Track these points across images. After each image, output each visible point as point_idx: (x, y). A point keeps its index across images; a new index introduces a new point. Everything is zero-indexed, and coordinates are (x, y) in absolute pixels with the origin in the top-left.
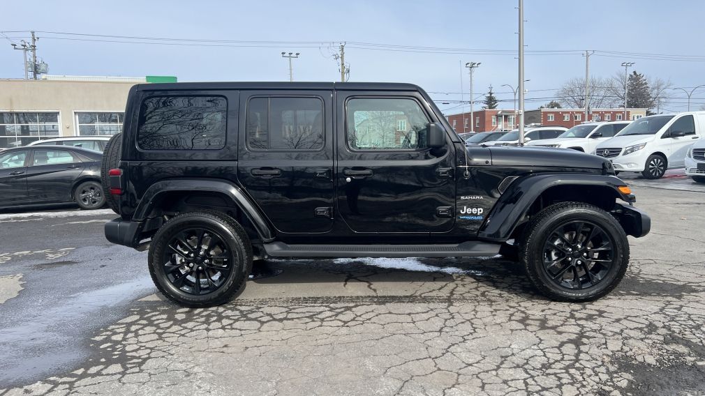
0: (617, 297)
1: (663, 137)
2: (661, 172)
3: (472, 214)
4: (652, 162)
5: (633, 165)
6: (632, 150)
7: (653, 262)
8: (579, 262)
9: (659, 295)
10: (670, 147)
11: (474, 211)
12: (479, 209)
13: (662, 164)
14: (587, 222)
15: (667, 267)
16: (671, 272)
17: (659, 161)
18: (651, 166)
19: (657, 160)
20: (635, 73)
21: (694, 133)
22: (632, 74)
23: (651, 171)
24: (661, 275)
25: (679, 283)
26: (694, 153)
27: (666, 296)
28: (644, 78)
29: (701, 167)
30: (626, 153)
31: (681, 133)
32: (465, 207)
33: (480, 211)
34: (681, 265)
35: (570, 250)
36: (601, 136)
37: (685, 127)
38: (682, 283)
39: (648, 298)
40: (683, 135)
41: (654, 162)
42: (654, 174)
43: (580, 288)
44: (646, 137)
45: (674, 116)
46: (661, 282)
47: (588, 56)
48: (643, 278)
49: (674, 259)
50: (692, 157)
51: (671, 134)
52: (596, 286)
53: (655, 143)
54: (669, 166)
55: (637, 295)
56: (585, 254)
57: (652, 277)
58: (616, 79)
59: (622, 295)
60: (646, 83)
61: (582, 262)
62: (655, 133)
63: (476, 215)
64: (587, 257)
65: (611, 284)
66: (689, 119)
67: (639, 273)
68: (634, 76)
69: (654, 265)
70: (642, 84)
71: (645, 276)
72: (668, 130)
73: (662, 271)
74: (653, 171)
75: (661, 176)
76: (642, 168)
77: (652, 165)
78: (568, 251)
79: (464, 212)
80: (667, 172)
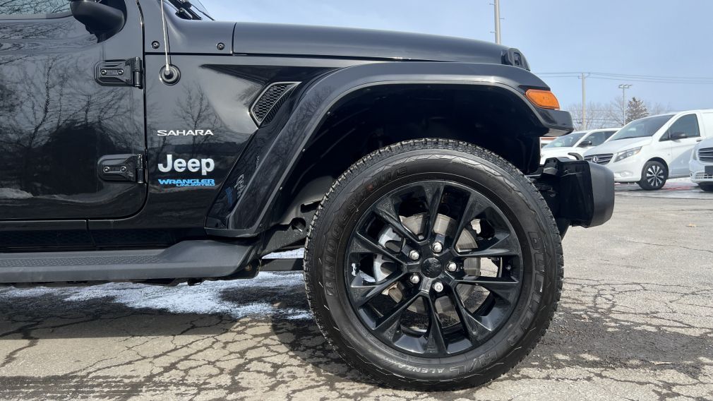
0: (545, 373)
1: (661, 140)
2: (661, 182)
3: (187, 174)
4: (650, 170)
5: (627, 173)
6: (625, 155)
7: (638, 287)
8: (439, 287)
9: (645, 363)
10: (671, 152)
11: (193, 164)
12: (204, 161)
13: (661, 172)
14: (454, 183)
15: (666, 298)
16: (674, 306)
17: (658, 168)
18: (648, 175)
19: (656, 167)
20: (634, 99)
21: (699, 135)
22: (632, 100)
23: (649, 180)
24: (653, 314)
25: (690, 332)
26: (700, 154)
27: (662, 367)
28: (643, 104)
29: (710, 171)
30: (618, 159)
31: (683, 135)
32: (169, 157)
33: (208, 165)
34: (693, 293)
35: (415, 254)
36: (591, 144)
37: (687, 127)
38: (697, 333)
39: (619, 373)
40: (686, 137)
41: (652, 169)
42: (652, 184)
43: (442, 354)
44: (641, 141)
45: (673, 116)
46: (653, 329)
47: (583, 78)
48: (616, 321)
49: (679, 282)
50: (698, 158)
51: (671, 136)
52: (481, 349)
53: (653, 146)
54: (670, 175)
55: (594, 364)
56: (453, 266)
57: (633, 318)
58: (615, 105)
59: (558, 365)
60: (645, 110)
61: (445, 286)
62: (652, 136)
63: (198, 175)
64: (460, 274)
65: (519, 342)
66: (693, 118)
67: (609, 311)
68: (633, 103)
69: (642, 294)
70: (642, 111)
71: (621, 317)
72: (667, 132)
73: (655, 305)
74: (652, 181)
75: (660, 188)
76: (638, 177)
77: (650, 173)
78: (409, 259)
79: (168, 169)
80: (667, 181)
